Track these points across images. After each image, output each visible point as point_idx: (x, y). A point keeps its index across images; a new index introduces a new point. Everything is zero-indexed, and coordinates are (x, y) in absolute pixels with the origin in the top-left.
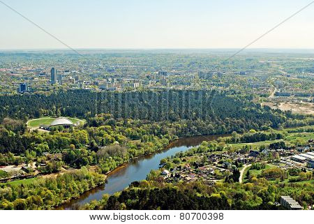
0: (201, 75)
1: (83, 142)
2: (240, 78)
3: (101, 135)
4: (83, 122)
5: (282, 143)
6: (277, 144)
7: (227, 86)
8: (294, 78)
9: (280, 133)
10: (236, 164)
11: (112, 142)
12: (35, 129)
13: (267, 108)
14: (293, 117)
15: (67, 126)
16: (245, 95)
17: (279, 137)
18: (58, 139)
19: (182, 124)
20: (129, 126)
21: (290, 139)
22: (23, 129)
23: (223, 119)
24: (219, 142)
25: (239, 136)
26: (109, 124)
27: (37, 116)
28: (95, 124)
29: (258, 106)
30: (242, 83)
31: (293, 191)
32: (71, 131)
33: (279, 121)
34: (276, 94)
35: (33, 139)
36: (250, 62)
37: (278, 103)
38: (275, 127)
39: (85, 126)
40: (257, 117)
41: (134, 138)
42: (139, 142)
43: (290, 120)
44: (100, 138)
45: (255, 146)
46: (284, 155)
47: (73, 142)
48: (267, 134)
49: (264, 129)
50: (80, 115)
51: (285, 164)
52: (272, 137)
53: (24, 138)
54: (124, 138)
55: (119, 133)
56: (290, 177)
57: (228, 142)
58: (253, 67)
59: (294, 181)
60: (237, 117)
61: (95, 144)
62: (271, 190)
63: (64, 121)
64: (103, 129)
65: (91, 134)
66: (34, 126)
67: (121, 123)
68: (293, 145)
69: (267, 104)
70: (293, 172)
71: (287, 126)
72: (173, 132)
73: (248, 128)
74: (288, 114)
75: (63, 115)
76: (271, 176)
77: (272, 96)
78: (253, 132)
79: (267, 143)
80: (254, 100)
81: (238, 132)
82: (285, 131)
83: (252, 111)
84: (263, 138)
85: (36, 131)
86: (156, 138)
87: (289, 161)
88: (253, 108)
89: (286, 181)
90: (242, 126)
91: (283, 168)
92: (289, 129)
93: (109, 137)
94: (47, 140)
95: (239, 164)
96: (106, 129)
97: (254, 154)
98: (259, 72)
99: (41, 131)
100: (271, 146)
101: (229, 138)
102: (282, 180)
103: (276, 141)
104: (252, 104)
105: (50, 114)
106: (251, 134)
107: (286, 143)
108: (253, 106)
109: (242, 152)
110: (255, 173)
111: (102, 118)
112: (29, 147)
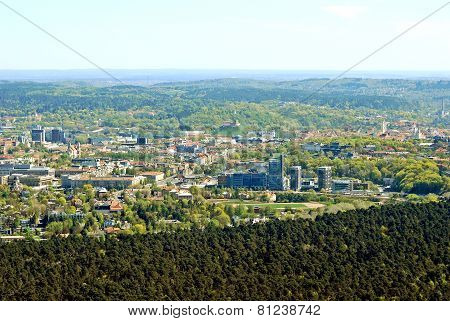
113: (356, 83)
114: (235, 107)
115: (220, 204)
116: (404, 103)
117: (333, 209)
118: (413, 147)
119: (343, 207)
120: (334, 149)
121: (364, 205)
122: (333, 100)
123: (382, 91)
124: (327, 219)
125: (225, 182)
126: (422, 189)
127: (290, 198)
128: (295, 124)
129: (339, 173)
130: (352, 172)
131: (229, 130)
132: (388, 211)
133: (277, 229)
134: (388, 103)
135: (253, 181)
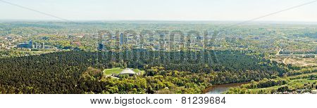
0: (227, 39)
1: (143, 87)
2: (256, 41)
3: (156, 82)
4: (143, 72)
5: (287, 87)
6: (283, 88)
7: (246, 47)
8: (292, 41)
9: (285, 80)
11: (164, 87)
12: (109, 76)
13: (275, 63)
14: (293, 68)
15: (131, 75)
16: (259, 53)
17: (284, 83)
18: (125, 84)
19: (214, 75)
20: (176, 76)
21: (291, 84)
22: (100, 76)
23: (244, 71)
24: (242, 87)
25: (256, 83)
26: (162, 74)
27: (110, 66)
28: (151, 74)
29: (269, 61)
30: (256, 45)
32: (134, 79)
33: (284, 72)
34: (281, 53)
35: (108, 83)
36: (263, 31)
37: (283, 59)
38: (281, 76)
39: (144, 75)
40: (269, 69)
41: (179, 85)
42: (183, 87)
43: (291, 71)
44: (155, 85)
45: (267, 90)
47: (136, 87)
48: (276, 81)
49: (273, 78)
50: (140, 67)
52: (279, 83)
53: (102, 82)
54: (172, 85)
55: (168, 81)
57: (248, 87)
58: (264, 34)
60: (254, 70)
61: (151, 89)
63: (130, 71)
64: (157, 78)
65: (148, 81)
66: (109, 74)
67: (170, 74)
68: (294, 88)
69: (275, 60)
71: (289, 75)
72: (208, 81)
73: (262, 77)
74: (290, 66)
75: (128, 67)
77: (278, 54)
78: (265, 80)
79: (276, 88)
80: (265, 57)
81: (255, 80)
82: (288, 78)
83: (265, 65)
84: (273, 84)
85: (109, 78)
86: (195, 85)
88: (265, 63)
90: (258, 76)
92: (290, 77)
93: (162, 84)
94: (117, 84)
96: (159, 78)
98: (268, 37)
99: (113, 78)
100: (279, 90)
101: (249, 85)
103: (283, 86)
104: (264, 60)
105: (119, 66)
106: (264, 82)
107: (289, 87)
108: (265, 61)
111: (156, 70)
112: (105, 89)
113: (51, 22)
114: (21, 28)
115: (17, 51)
116: (62, 27)
117: (45, 53)
118: (64, 38)
119: (47, 52)
120: (45, 38)
121: (52, 52)
122: (45, 27)
123: (57, 25)
124: (43, 55)
125: (19, 46)
126: (66, 48)
127: (34, 50)
128: (36, 32)
129: (46, 44)
130: (49, 44)
131: (20, 33)
132: (58, 53)
133: (31, 57)
134: (58, 27)
135: (25, 46)
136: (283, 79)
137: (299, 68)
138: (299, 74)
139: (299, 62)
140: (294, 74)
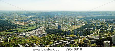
2: (8, 17)
5: (18, 32)
6: (16, 32)
7: (5, 19)
8: (20, 17)
9: (17, 29)
10: (7, 37)
13: (14, 24)
14: (20, 26)
16: (9, 21)
17: (17, 30)
21: (19, 30)
24: (3, 32)
25: (8, 30)
30: (8, 18)
31: (20, 43)
34: (16, 20)
36: (10, 13)
37: (16, 23)
38: (16, 28)
40: (12, 26)
43: (19, 26)
45: (11, 33)
46: (18, 35)
48: (14, 30)
49: (13, 29)
51: (18, 36)
52: (15, 30)
56: (20, 40)
58: (10, 14)
59: (21, 40)
60: (7, 26)
62: (15, 43)
68: (20, 32)
69: (14, 23)
70: (20, 38)
71: (18, 28)
73: (10, 28)
74: (19, 25)
76: (15, 39)
77: (15, 21)
79: (14, 32)
80: (11, 22)
81: (7, 30)
82: (18, 29)
83: (10, 25)
84: (13, 31)
87: (19, 36)
89: (19, 41)
90: (8, 28)
91: (18, 37)
95: (8, 37)
97: (11, 35)
98: (12, 16)
100: (15, 33)
101: (5, 31)
102: (18, 40)
106: (10, 30)
109: (8, 34)
110: (12, 39)
136: (16, 29)
137: (21, 25)
138: (22, 27)
139: (22, 23)
140: (20, 27)
